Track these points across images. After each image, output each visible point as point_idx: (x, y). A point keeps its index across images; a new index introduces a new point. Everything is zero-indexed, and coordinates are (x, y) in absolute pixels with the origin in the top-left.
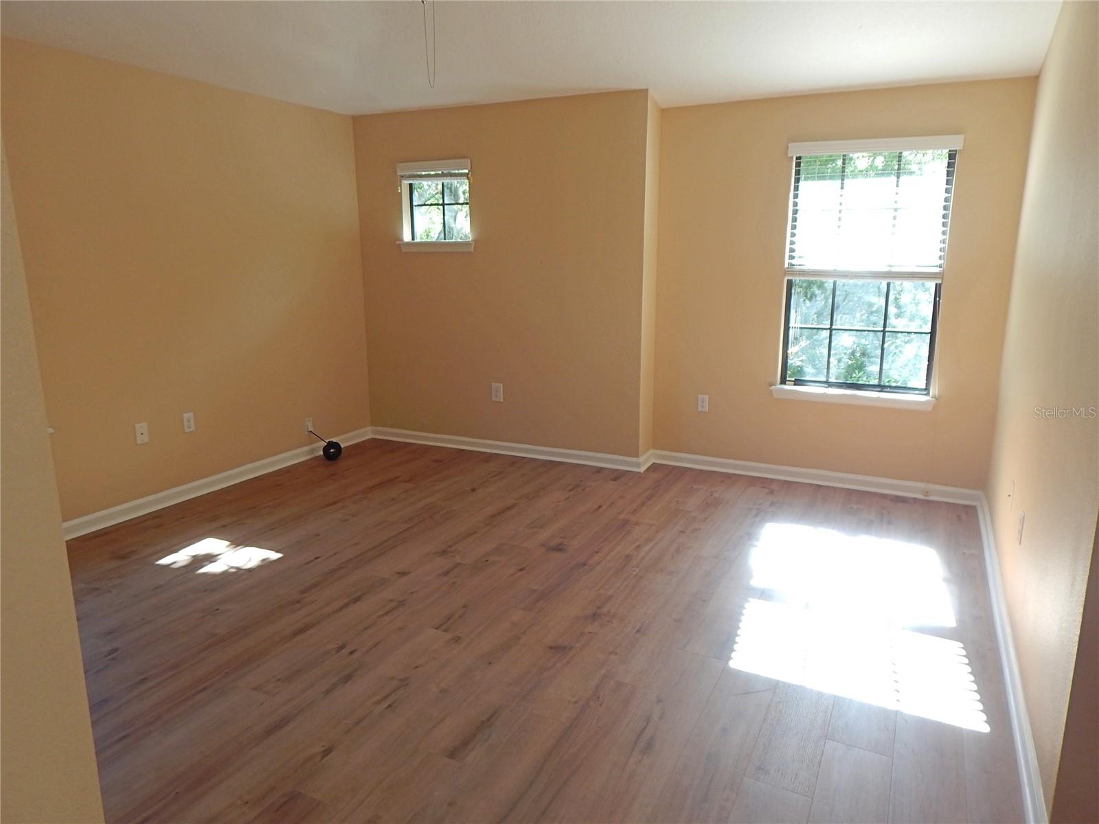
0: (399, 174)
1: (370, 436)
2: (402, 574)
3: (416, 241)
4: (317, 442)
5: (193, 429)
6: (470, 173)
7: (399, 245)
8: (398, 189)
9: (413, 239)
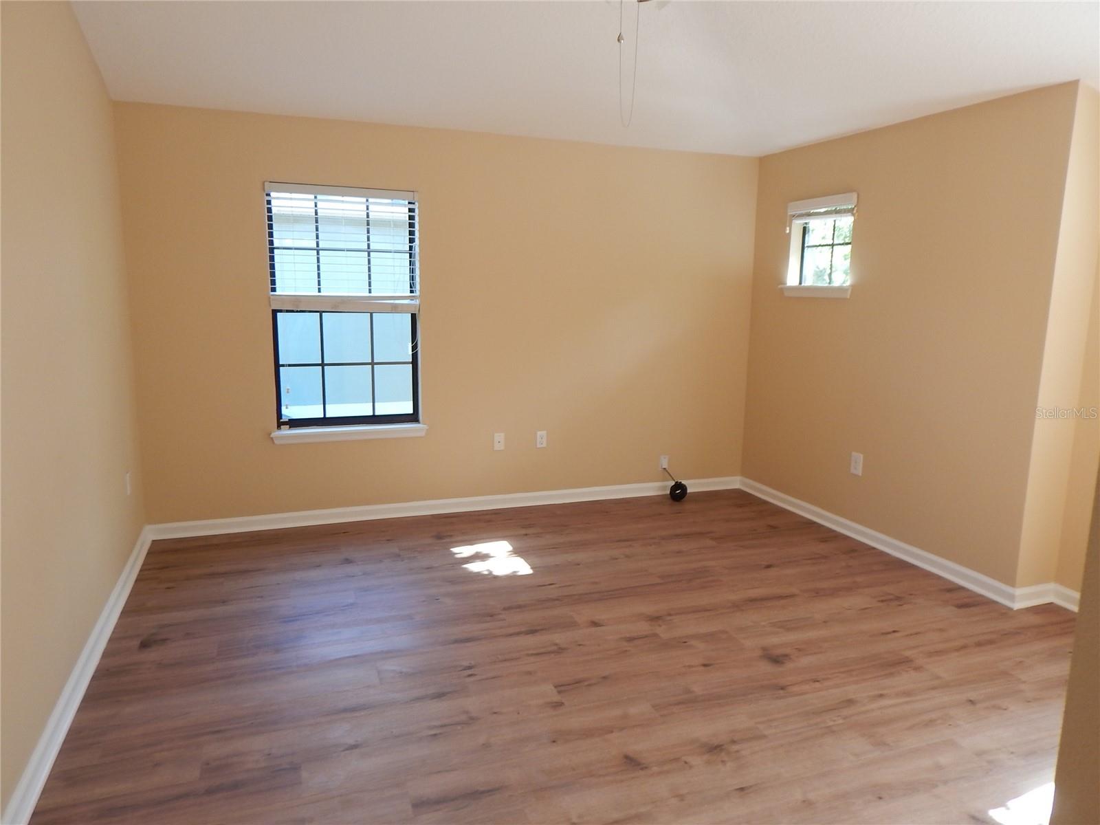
0: (789, 214)
1: (737, 486)
2: (595, 624)
3: (803, 285)
4: (667, 480)
5: (544, 445)
6: (856, 208)
7: (782, 289)
8: (785, 230)
9: (800, 283)
